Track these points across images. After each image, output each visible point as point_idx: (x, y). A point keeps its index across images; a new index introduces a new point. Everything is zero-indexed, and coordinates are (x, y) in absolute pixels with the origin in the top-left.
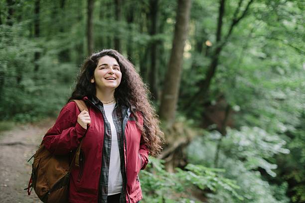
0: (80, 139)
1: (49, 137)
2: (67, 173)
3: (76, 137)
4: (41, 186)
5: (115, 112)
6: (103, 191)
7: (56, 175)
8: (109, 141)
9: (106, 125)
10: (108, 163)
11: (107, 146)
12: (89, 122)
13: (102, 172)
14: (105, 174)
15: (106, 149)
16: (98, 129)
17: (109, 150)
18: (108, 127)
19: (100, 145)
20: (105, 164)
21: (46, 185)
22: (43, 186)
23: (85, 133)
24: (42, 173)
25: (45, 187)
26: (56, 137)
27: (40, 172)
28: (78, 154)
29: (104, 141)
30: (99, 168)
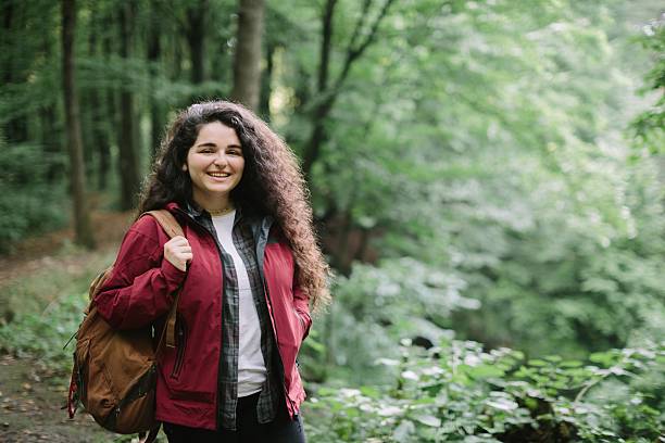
0: (174, 293)
1: (107, 295)
2: (151, 363)
3: (167, 289)
4: (100, 396)
5: (238, 231)
6: (228, 395)
7: (129, 371)
8: (234, 290)
9: (224, 259)
10: (236, 337)
11: (230, 302)
12: (190, 256)
13: (224, 355)
14: (230, 360)
15: (231, 308)
16: (209, 269)
17: (236, 309)
18: (228, 263)
19: (215, 301)
20: (231, 338)
21: (109, 393)
22: (103, 397)
23: (182, 279)
24: (98, 368)
25: (108, 397)
26: (122, 292)
27: (93, 367)
28: (172, 322)
29: (224, 293)
30: (216, 349)
